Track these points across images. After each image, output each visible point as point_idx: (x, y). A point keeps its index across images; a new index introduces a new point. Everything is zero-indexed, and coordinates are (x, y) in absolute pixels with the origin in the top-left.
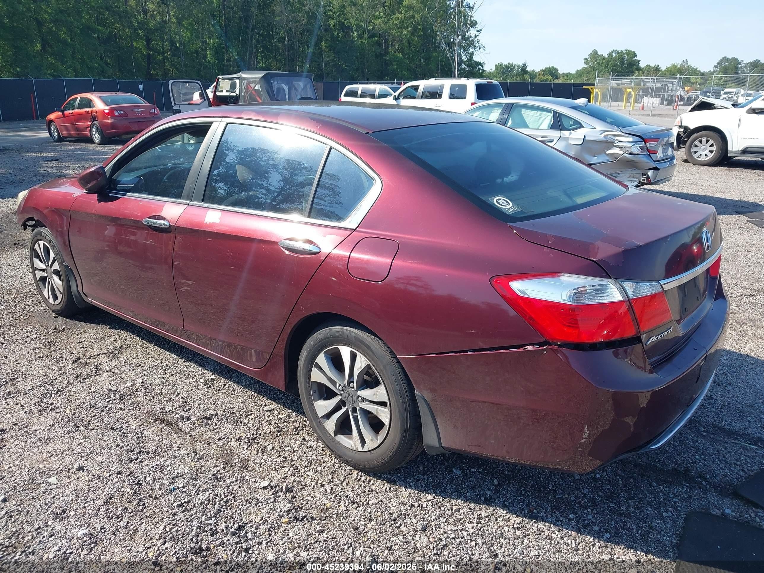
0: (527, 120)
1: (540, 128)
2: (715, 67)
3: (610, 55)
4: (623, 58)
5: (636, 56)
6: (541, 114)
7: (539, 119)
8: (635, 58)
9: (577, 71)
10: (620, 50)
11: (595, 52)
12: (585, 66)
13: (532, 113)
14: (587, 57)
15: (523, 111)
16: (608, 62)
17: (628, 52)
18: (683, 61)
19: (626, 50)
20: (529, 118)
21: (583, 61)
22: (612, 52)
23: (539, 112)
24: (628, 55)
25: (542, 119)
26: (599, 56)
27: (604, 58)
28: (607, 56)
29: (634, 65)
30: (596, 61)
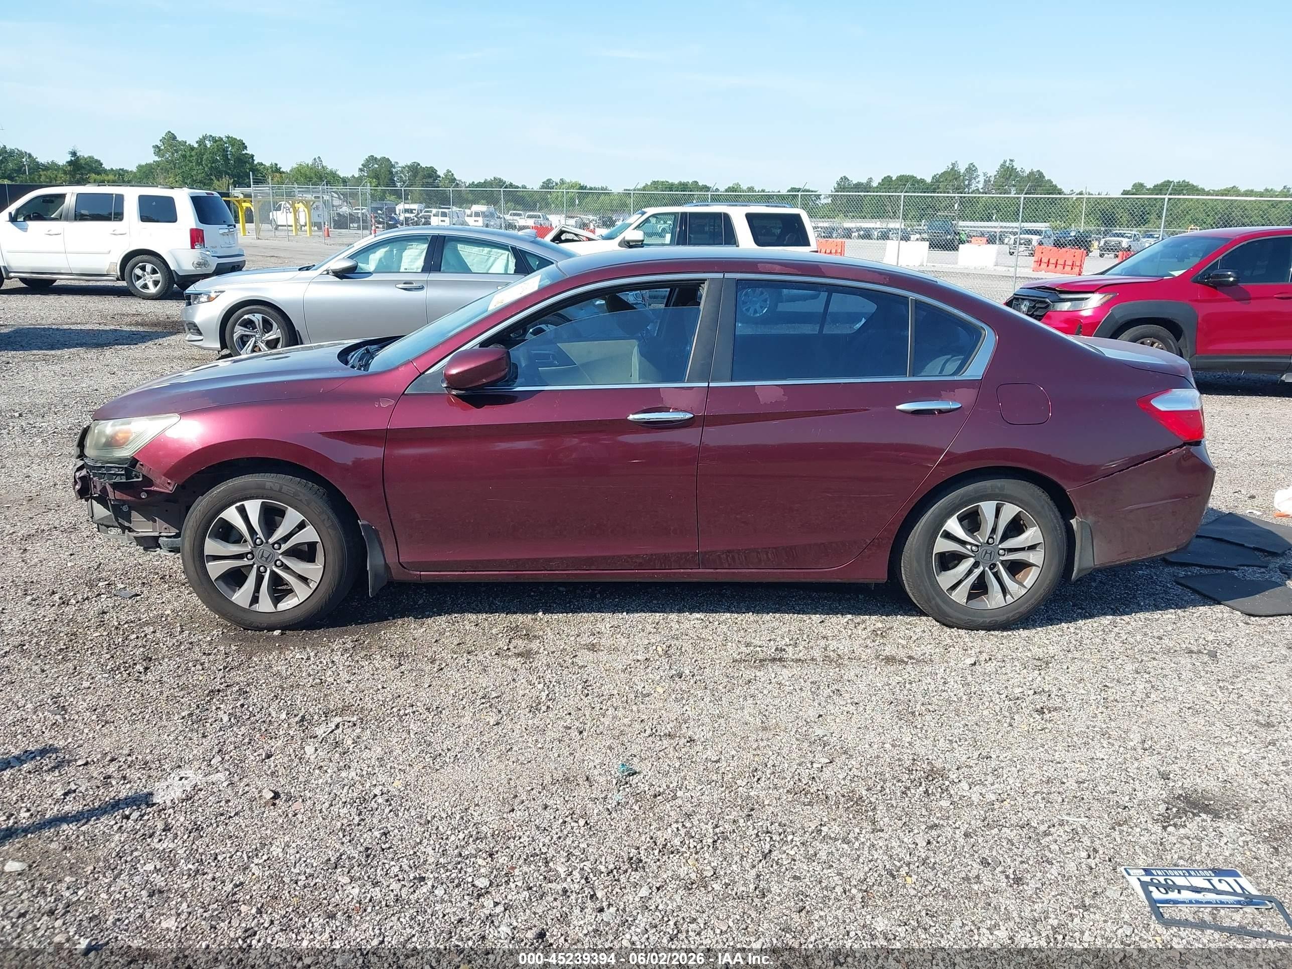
0: (468, 261)
1: (490, 272)
2: (361, 170)
3: (201, 142)
4: (225, 150)
5: (246, 147)
6: (489, 252)
7: (488, 259)
8: (245, 152)
9: (140, 167)
10: (216, 134)
11: (171, 138)
12: (157, 159)
13: (475, 249)
14: (159, 144)
15: (460, 247)
16: (200, 155)
17: (232, 141)
18: (315, 159)
19: (228, 137)
20: (472, 258)
21: (152, 150)
22: (205, 138)
23: (487, 250)
24: (233, 145)
25: (492, 259)
26: (180, 142)
27: (192, 148)
28: (196, 145)
29: (245, 162)
30: (177, 151)
